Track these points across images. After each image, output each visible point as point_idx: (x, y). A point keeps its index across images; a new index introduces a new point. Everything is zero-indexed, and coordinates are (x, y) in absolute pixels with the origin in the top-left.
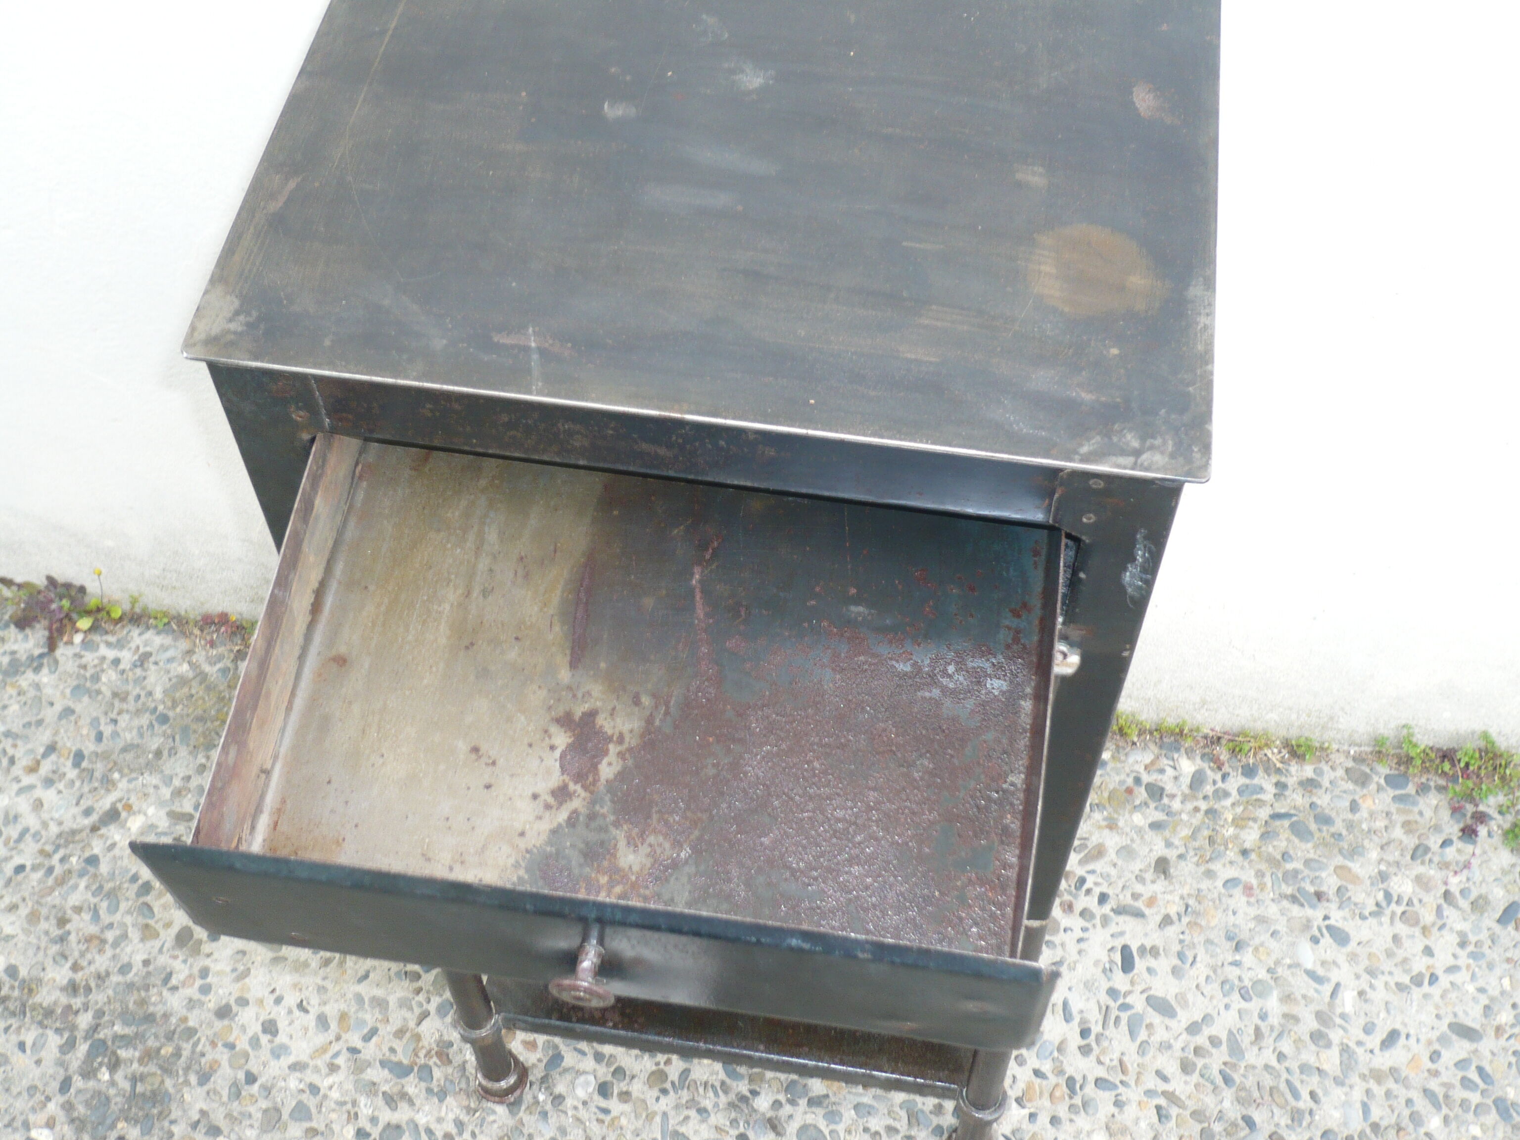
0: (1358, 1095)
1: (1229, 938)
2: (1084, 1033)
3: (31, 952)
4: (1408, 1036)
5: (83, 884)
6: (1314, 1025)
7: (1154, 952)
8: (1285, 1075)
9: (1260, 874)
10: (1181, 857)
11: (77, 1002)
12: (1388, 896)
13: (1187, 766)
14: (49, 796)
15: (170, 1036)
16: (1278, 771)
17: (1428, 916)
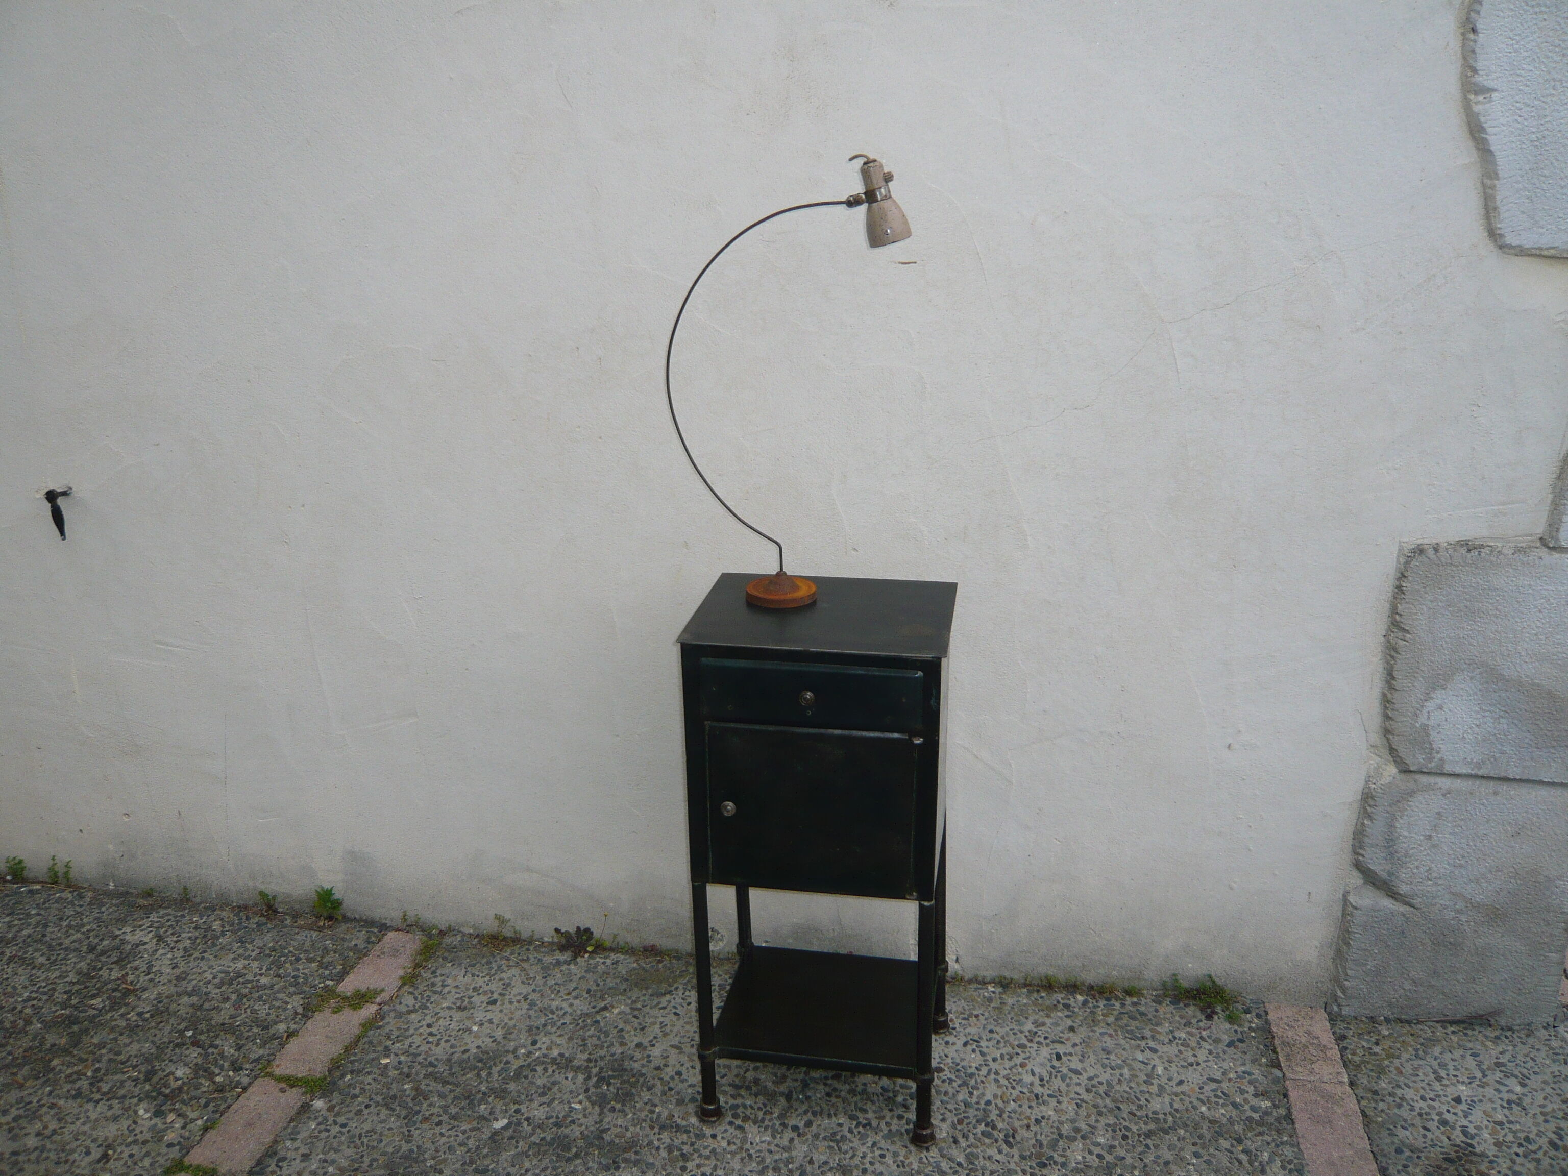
0: (1167, 1099)
1: (1103, 1050)
2: (1042, 1080)
3: (570, 1049)
4: (1188, 1081)
5: (593, 1029)
6: (1145, 1078)
7: (1071, 1054)
8: (1133, 1094)
9: (1115, 1031)
10: (1080, 1026)
11: (592, 1065)
12: (1175, 1038)
13: (1080, 998)
14: (576, 1002)
15: (634, 1076)
16: (1121, 1000)
17: (1194, 1044)
